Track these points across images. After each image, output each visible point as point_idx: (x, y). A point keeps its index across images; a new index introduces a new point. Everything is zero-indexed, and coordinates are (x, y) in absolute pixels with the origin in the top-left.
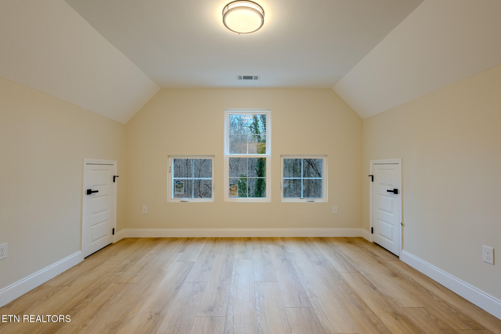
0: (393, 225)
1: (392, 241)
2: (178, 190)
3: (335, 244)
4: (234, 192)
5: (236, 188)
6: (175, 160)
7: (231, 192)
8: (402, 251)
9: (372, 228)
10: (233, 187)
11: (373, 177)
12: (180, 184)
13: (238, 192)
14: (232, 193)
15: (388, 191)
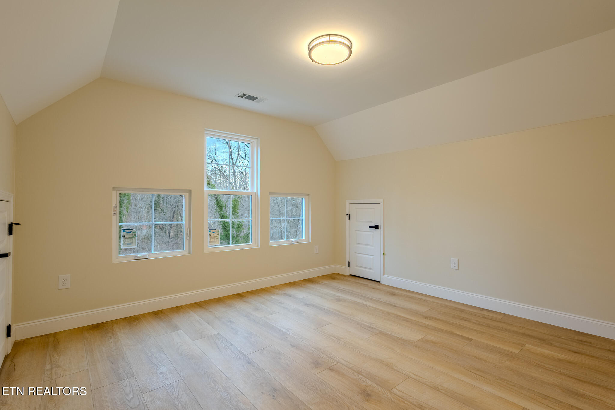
0: (373, 256)
1: (373, 270)
2: (127, 241)
3: (326, 282)
4: (214, 239)
5: (218, 233)
6: (120, 194)
7: (210, 240)
8: (384, 276)
9: (349, 262)
10: (213, 232)
11: (349, 215)
12: (131, 232)
13: (219, 239)
14: (213, 240)
15: (370, 227)
